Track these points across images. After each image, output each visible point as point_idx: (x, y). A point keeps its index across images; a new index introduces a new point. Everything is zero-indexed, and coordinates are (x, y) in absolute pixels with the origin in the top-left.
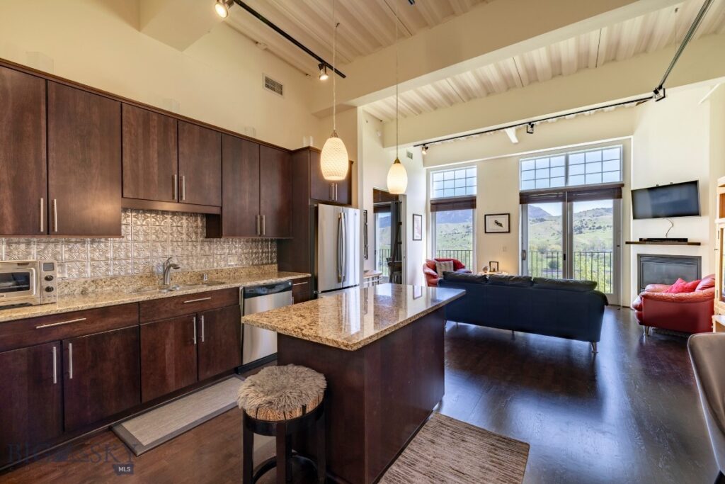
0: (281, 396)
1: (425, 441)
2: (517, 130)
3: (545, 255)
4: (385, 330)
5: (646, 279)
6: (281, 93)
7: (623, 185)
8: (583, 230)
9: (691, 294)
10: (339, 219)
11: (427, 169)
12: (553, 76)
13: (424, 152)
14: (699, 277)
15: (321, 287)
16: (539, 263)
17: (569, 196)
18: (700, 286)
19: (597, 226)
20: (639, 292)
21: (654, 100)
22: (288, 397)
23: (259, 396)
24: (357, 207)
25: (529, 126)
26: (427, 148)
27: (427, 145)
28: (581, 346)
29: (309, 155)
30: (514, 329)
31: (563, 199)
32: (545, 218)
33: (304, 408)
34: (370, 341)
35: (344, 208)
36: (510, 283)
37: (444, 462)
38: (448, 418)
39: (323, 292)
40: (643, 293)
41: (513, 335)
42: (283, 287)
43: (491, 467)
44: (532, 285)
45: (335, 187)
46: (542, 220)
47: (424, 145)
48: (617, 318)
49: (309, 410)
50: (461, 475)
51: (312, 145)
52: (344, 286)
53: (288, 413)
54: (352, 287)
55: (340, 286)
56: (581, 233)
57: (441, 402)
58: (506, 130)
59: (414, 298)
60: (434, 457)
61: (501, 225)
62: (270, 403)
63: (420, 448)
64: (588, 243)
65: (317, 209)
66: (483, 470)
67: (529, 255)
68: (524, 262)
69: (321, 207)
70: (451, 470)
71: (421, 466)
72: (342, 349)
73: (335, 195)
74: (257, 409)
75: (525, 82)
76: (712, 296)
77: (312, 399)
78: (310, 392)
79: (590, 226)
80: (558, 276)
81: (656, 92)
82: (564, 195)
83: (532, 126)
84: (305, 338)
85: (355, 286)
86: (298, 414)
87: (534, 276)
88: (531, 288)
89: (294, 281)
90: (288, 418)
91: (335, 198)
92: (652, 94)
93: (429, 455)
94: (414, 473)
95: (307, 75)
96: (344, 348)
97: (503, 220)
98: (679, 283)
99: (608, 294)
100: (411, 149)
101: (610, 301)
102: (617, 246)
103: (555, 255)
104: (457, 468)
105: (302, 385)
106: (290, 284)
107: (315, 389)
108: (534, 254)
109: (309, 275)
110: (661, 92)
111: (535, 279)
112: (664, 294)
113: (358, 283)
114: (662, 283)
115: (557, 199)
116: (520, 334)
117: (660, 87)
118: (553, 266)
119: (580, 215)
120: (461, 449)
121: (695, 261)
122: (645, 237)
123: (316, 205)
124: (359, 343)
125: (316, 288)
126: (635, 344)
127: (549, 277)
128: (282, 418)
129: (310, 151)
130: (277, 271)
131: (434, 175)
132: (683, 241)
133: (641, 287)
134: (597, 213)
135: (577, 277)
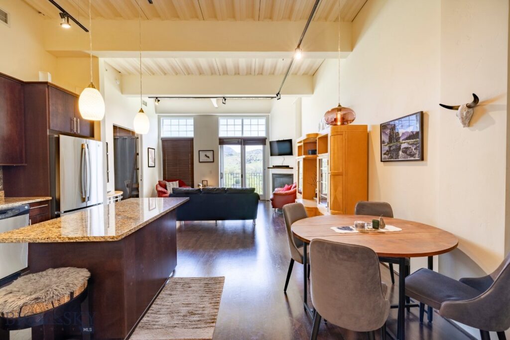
0: (48, 291)
1: (165, 296)
2: (217, 100)
3: (232, 176)
4: (140, 225)
5: (275, 186)
6: (6, 21)
7: (266, 138)
8: (251, 161)
9: (290, 191)
10: (82, 149)
11: (158, 115)
12: (235, 74)
13: (157, 103)
14: (293, 183)
15: (63, 208)
16: (230, 181)
17: (244, 142)
18: (292, 187)
19: (258, 159)
20: (273, 192)
21: (276, 99)
22: (55, 290)
23: (22, 297)
24: (99, 140)
25: (224, 100)
26: (159, 101)
27: (159, 99)
28: (249, 222)
29: (47, 89)
30: (216, 219)
31: (241, 144)
32: (233, 154)
33: (72, 294)
34: (130, 233)
35: (87, 140)
36: (214, 192)
37: (178, 303)
38: (179, 278)
39: (65, 212)
40: (274, 192)
41: (216, 223)
42: (17, 212)
43: (205, 295)
44: (226, 193)
45: (77, 122)
46: (231, 155)
47: (157, 98)
48: (265, 207)
49: (76, 294)
50: (189, 305)
51: (50, 80)
52: (88, 205)
53: (56, 302)
54: (96, 205)
55: (84, 205)
56: (250, 163)
57: (174, 271)
58: (211, 99)
59: (149, 210)
60: (172, 302)
61: (208, 157)
62: (37, 299)
63: (163, 301)
64: (254, 169)
65: (58, 139)
66: (202, 298)
67: (224, 176)
68: (222, 179)
69: (62, 137)
70: (183, 305)
71: (163, 311)
72: (108, 241)
73: (77, 128)
74: (21, 309)
75: (221, 73)
76: (295, 191)
77: (79, 286)
78: (76, 282)
79: (255, 159)
80: (239, 187)
81: (277, 96)
82: (241, 141)
83: (225, 100)
84: (72, 241)
85: (99, 204)
86: (66, 299)
87: (227, 187)
88: (225, 194)
89: (31, 205)
90: (56, 305)
91: (77, 131)
92: (276, 96)
93: (169, 303)
94: (159, 316)
95: (40, 13)
96: (111, 240)
97: (210, 154)
98: (286, 186)
99: (261, 195)
100: (146, 99)
101: (261, 198)
102: (264, 170)
103: (237, 176)
104: (187, 303)
105: (66, 279)
106: (26, 207)
107: (80, 279)
108: (227, 175)
109: (50, 198)
110: (279, 95)
111: (227, 188)
112: (281, 192)
113: (101, 201)
114: (281, 187)
115: (238, 143)
116: (220, 222)
117: (279, 93)
118: (237, 182)
119: (250, 153)
120: (188, 292)
121: (291, 176)
122: (275, 165)
123: (57, 136)
124: (123, 235)
125: (58, 209)
126: (271, 217)
127: (235, 187)
128: (50, 307)
129: (48, 86)
130: (3, 197)
131: (164, 120)
132: (287, 167)
133: (273, 190)
134: (257, 152)
135: (247, 187)
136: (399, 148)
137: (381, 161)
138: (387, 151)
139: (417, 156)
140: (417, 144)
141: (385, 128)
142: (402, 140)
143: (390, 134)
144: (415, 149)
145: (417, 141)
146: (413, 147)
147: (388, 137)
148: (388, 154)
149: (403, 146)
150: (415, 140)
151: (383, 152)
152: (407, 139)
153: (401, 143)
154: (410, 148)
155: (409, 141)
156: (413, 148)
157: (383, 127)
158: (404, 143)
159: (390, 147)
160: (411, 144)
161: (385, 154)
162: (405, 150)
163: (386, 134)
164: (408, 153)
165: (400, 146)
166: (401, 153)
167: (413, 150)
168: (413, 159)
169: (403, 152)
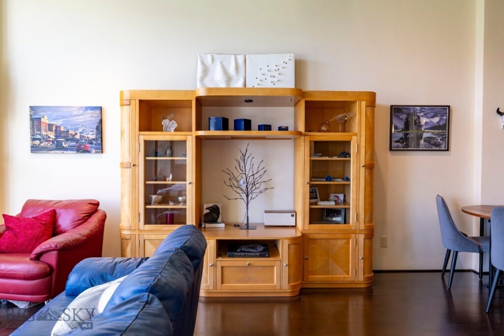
136: (421, 137)
137: (391, 150)
138: (401, 138)
139: (443, 146)
140: (443, 135)
141: (399, 112)
142: (425, 129)
143: (407, 119)
144: (441, 140)
147: (403, 123)
148: (403, 142)
149: (425, 135)
150: (441, 131)
152: (431, 128)
153: (423, 132)
154: (435, 138)
155: (433, 131)
156: (439, 139)
157: (396, 110)
158: (428, 132)
159: (406, 135)
161: (397, 142)
163: (401, 119)
165: (422, 134)
166: (422, 142)
168: (438, 149)
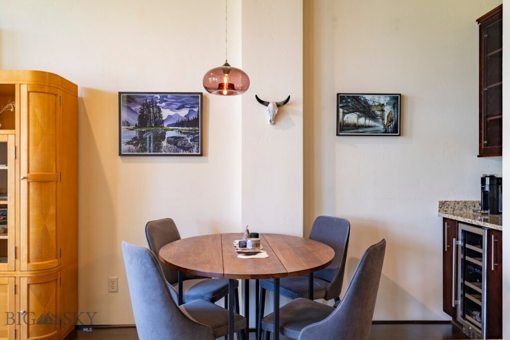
136: (163, 137)
137: (120, 154)
139: (195, 149)
142: (168, 126)
143: (142, 112)
144: (191, 140)
145: (195, 130)
146: (188, 137)
147: (136, 117)
149: (169, 134)
150: (191, 128)
151: (124, 140)
152: (177, 125)
153: (166, 130)
154: (183, 138)
155: (180, 128)
156: (189, 139)
157: (126, 99)
158: (172, 130)
159: (141, 133)
160: (184, 133)
161: (128, 143)
162: (174, 141)
163: (134, 112)
164: (179, 144)
167: (189, 142)
168: (187, 153)
169: (169, 142)
